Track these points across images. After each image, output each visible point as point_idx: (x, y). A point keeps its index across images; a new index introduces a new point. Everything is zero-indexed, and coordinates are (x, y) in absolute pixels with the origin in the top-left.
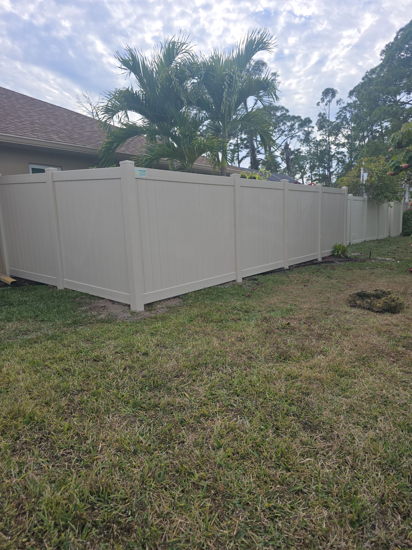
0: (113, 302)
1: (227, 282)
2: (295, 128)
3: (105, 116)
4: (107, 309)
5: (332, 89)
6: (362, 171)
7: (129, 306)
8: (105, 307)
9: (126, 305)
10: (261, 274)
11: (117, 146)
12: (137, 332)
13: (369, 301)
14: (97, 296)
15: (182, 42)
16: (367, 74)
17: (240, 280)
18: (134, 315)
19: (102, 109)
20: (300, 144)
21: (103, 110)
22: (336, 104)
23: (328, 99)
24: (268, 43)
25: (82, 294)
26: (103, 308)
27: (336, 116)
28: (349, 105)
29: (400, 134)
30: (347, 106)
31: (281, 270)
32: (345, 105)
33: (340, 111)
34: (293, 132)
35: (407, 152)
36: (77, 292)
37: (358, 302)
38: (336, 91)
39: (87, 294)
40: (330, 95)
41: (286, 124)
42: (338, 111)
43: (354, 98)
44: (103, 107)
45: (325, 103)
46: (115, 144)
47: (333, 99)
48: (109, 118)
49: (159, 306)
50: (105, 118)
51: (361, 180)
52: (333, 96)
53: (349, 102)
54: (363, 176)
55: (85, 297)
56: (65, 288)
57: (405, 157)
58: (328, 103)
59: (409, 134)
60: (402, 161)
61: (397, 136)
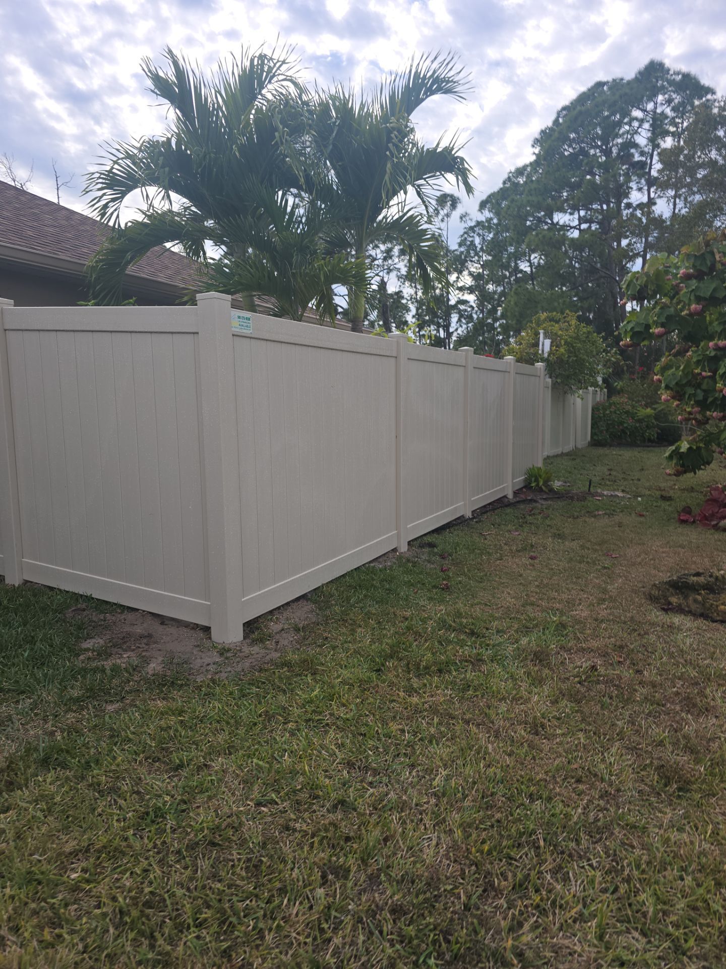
0: (163, 620)
1: (384, 555)
2: (393, 256)
3: (104, 194)
4: (155, 643)
5: (452, 196)
6: (541, 336)
7: (207, 629)
8: (150, 636)
9: (195, 627)
10: (433, 531)
11: (132, 259)
12: (269, 716)
13: (699, 598)
14: (116, 604)
15: (281, 59)
16: (511, 175)
17: (404, 548)
18: (227, 658)
19: (99, 178)
20: (399, 283)
21: (101, 180)
22: (459, 220)
23: (445, 211)
24: (452, 81)
25: (76, 597)
26: (145, 641)
27: (459, 241)
28: (479, 223)
29: (644, 276)
30: (475, 226)
31: (460, 522)
32: (473, 224)
33: (465, 233)
34: (390, 261)
35: (662, 308)
36: (60, 590)
37: (674, 600)
38: (458, 199)
39: (89, 599)
40: (449, 204)
41: (379, 247)
42: (462, 233)
43: (487, 214)
44: (101, 174)
45: (440, 217)
46: (129, 256)
47: (454, 212)
48: (113, 200)
49: (274, 627)
50: (105, 197)
51: (540, 352)
52: (454, 206)
53: (479, 220)
54: (543, 345)
55: (84, 606)
56: (26, 582)
57: (659, 316)
58: (446, 218)
59: (659, 276)
60: (655, 323)
61: (637, 279)
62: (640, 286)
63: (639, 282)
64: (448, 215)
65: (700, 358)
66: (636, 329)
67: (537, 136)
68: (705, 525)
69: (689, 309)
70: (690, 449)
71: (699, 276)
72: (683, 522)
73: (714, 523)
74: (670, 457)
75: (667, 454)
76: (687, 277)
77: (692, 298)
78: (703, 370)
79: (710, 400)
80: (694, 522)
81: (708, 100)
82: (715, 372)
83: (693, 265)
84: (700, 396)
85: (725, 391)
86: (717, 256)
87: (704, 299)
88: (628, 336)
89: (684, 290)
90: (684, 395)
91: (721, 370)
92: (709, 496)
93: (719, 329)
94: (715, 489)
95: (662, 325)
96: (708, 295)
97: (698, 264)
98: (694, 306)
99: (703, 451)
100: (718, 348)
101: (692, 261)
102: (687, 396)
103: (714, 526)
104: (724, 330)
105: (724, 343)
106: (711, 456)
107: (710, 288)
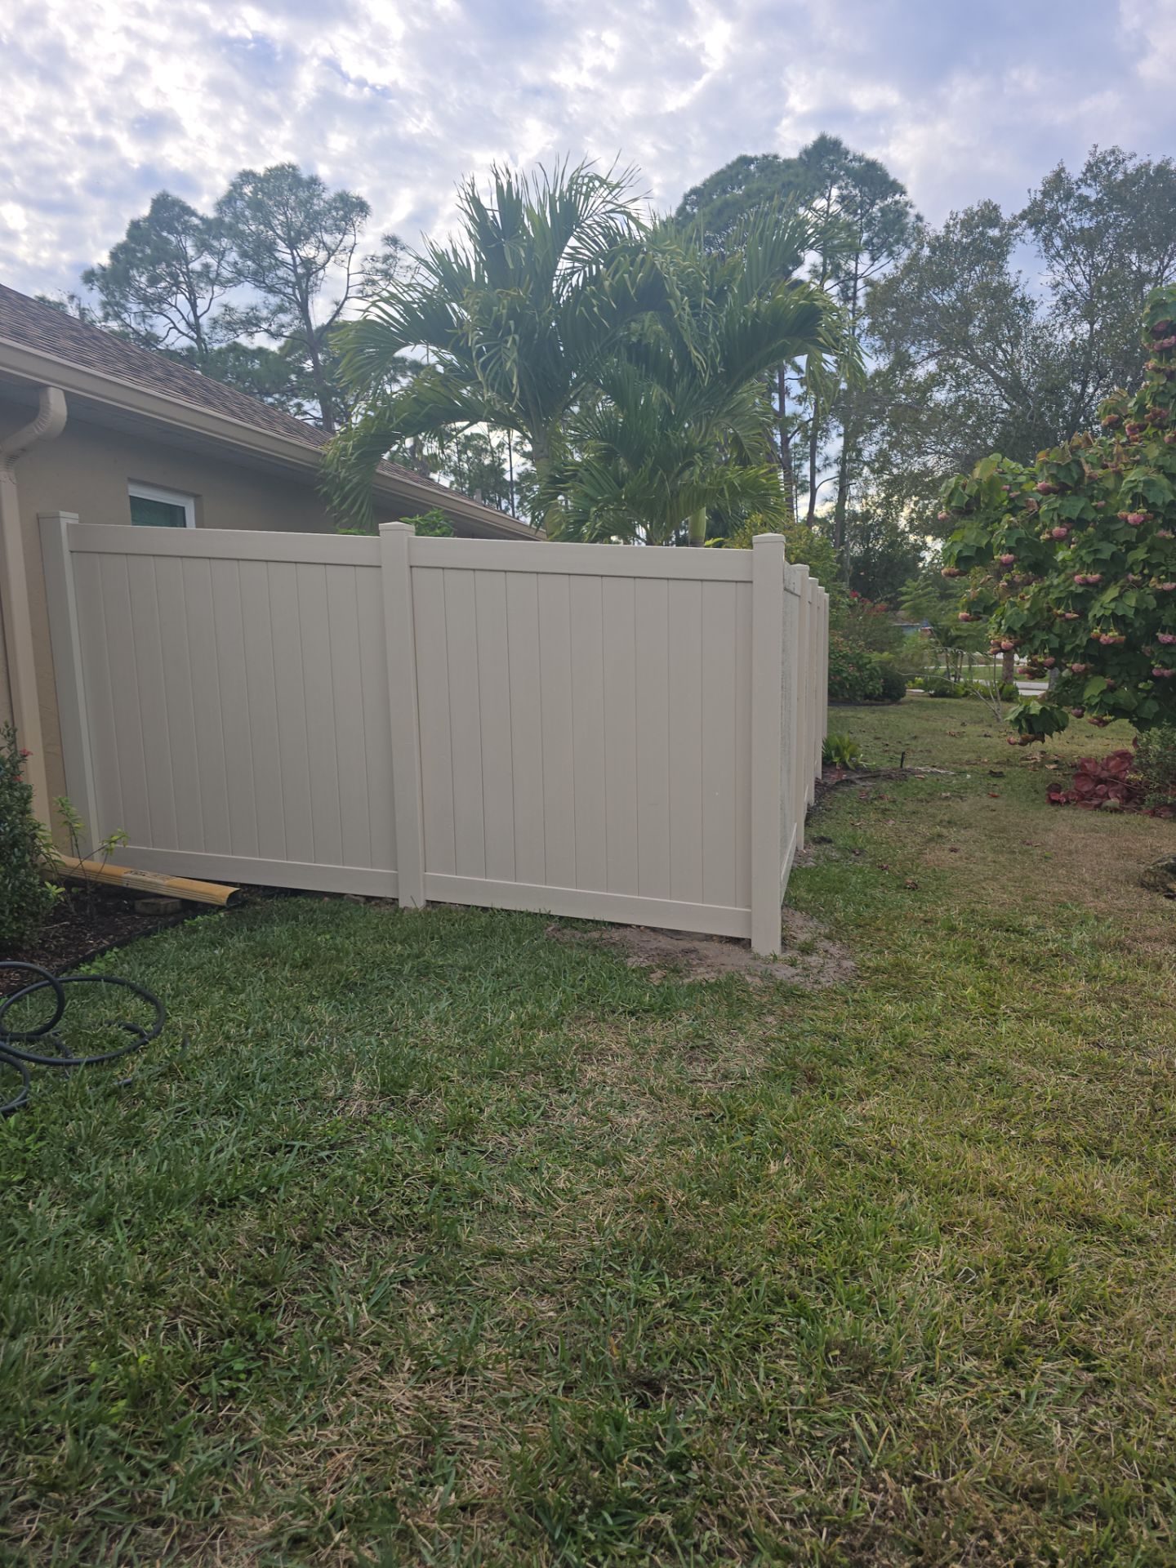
8: (685, 950)
29: (974, 484)
35: (1010, 529)
57: (1007, 537)
59: (992, 485)
60: (1000, 547)
61: (964, 487)
62: (970, 496)
63: (967, 491)
65: (1063, 595)
66: (965, 554)
68: (1086, 806)
69: (1050, 533)
70: (1043, 710)
71: (1061, 490)
72: (1053, 802)
73: (1095, 802)
74: (1017, 721)
75: (1011, 717)
76: (1046, 491)
77: (1056, 519)
78: (1067, 610)
79: (1068, 648)
80: (1068, 802)
81: (897, 202)
82: (1083, 614)
83: (1053, 476)
84: (1056, 644)
85: (1105, 639)
86: (1086, 468)
87: (1069, 520)
88: (953, 561)
89: (1044, 507)
90: (1031, 640)
91: (1096, 611)
92: (1081, 770)
93: (1089, 559)
94: (1089, 760)
95: (1010, 550)
96: (1075, 516)
97: (1061, 475)
98: (1056, 530)
99: (1056, 713)
100: (1086, 583)
101: (1054, 471)
102: (1037, 643)
103: (1098, 806)
104: (1096, 561)
105: (1094, 577)
106: (1067, 719)
107: (1075, 506)
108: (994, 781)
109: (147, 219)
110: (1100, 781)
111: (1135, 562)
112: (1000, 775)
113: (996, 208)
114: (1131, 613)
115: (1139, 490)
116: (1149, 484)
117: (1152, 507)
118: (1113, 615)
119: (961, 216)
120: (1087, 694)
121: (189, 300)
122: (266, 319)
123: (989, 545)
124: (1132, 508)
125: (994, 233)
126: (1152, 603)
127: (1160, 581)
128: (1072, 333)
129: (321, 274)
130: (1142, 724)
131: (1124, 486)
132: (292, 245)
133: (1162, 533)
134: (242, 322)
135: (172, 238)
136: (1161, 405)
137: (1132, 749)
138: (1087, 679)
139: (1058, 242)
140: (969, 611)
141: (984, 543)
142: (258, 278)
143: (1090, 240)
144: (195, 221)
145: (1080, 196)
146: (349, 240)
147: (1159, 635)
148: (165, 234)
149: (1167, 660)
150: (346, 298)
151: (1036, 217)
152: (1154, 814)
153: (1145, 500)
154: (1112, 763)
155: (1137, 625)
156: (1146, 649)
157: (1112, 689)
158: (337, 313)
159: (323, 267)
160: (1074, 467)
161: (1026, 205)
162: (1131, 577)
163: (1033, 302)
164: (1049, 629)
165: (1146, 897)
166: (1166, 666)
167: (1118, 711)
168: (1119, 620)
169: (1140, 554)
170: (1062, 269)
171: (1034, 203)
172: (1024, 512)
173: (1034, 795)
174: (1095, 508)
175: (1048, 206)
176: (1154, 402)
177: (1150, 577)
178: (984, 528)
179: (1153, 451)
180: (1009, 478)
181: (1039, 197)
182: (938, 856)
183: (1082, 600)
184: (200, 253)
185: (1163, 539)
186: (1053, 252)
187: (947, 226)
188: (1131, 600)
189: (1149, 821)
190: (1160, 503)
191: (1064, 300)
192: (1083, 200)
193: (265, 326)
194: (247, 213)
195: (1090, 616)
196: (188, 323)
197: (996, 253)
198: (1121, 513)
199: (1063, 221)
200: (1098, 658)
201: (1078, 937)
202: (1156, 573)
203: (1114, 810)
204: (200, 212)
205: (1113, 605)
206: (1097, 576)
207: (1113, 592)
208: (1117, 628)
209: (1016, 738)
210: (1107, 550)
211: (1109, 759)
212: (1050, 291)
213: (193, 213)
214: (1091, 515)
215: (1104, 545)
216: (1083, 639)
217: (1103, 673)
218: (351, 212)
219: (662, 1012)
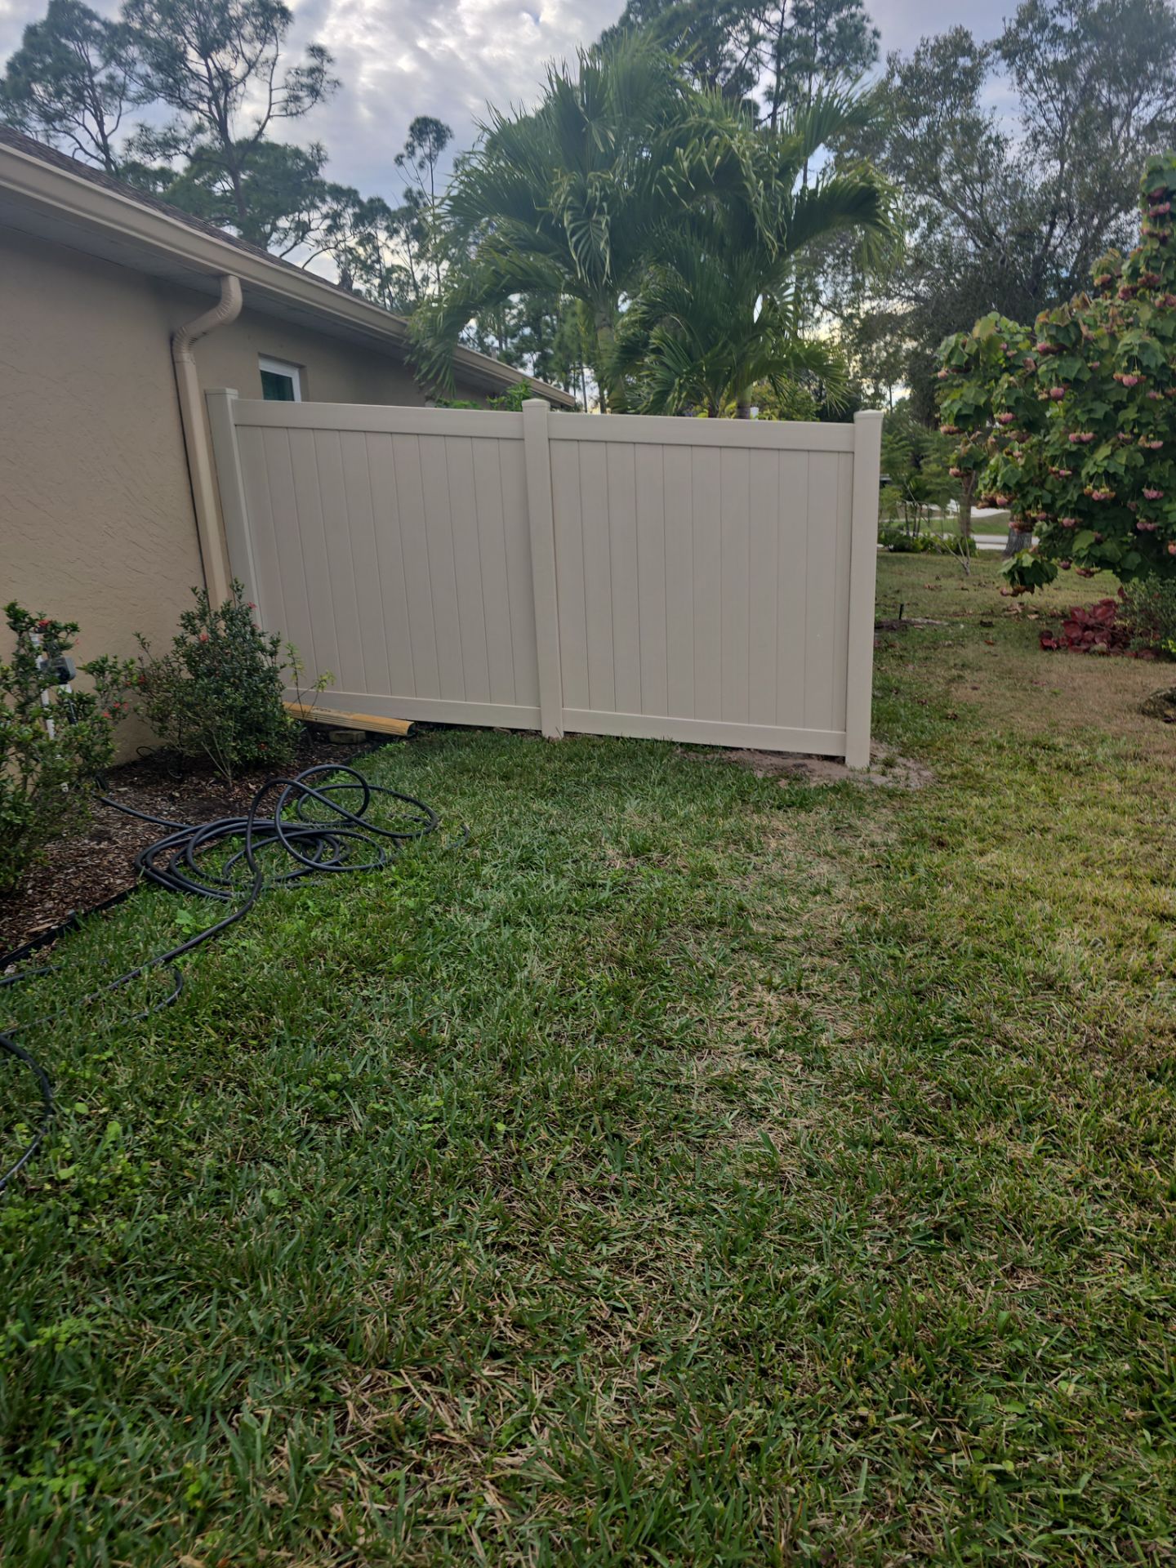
5: (436, 123)
22: (451, 166)
23: (426, 150)
35: (1010, 388)
38: (448, 128)
40: (431, 137)
45: (417, 160)
47: (441, 153)
52: (440, 142)
56: (569, 732)
57: (1006, 396)
58: (427, 163)
59: (990, 344)
60: (1000, 406)
61: (964, 346)
62: (969, 355)
63: (967, 350)
64: (431, 158)
65: (1058, 452)
66: (964, 412)
67: (597, 40)
68: (1076, 651)
69: (1048, 392)
70: (1035, 563)
71: (1058, 350)
72: (1045, 648)
73: (1084, 647)
74: (1010, 573)
75: (1005, 570)
76: (1045, 352)
77: (1053, 379)
78: (1061, 467)
79: (1059, 503)
80: (1059, 648)
81: (853, 16)
82: (1076, 472)
83: (1051, 337)
84: (1048, 499)
85: (1097, 495)
86: (1084, 329)
87: (1066, 380)
88: (952, 421)
89: (1043, 368)
90: (1024, 496)
91: (1089, 468)
92: (1069, 618)
93: (1083, 419)
94: (1077, 609)
95: (1009, 409)
96: (1072, 376)
97: (1060, 337)
98: (1054, 390)
99: (1046, 566)
100: (1080, 442)
101: (1053, 332)
102: (1031, 499)
103: (1086, 651)
104: (1091, 421)
105: (1088, 436)
106: (1056, 570)
107: (1074, 367)
108: (985, 630)
109: (45, 24)
110: (1087, 628)
111: (1126, 422)
112: (989, 625)
113: (967, 35)
114: (1121, 471)
115: (1135, 353)
116: (1144, 347)
117: (1145, 370)
118: (1106, 473)
119: (932, 42)
120: (1076, 546)
121: (95, 116)
122: (184, 141)
123: (988, 403)
124: (1127, 371)
125: (965, 62)
126: (1140, 460)
127: (1148, 439)
128: (1042, 174)
129: (241, 88)
130: (1124, 575)
131: (1120, 349)
132: (205, 53)
133: (1152, 394)
134: (158, 143)
135: (72, 46)
136: (1154, 269)
137: (1118, 599)
138: (1074, 534)
139: (1031, 75)
140: (959, 466)
141: (982, 401)
142: (174, 93)
143: (1063, 72)
144: (96, 25)
145: (1055, 26)
146: (269, 51)
147: (1145, 490)
148: (63, 41)
149: (1151, 514)
150: (269, 117)
151: (1013, 49)
152: (1137, 656)
153: (1139, 363)
154: (1099, 611)
155: (1126, 481)
156: (1131, 504)
157: (1099, 542)
158: (260, 133)
159: (243, 80)
160: (1072, 329)
161: (1000, 34)
162: (1121, 435)
163: (1006, 140)
164: (1041, 485)
165: (1148, 721)
166: (1149, 520)
167: (1104, 563)
168: (1110, 477)
169: (1131, 414)
170: (1035, 105)
171: (1009, 33)
172: (1021, 372)
173: (1025, 643)
174: (1091, 369)
175: (1023, 36)
176: (1147, 266)
177: (1138, 436)
178: (981, 386)
179: (1146, 314)
180: (1007, 337)
181: (1014, 25)
182: (961, 693)
183: (1075, 458)
184: (107, 64)
185: (1154, 399)
186: (1026, 85)
187: (918, 54)
188: (1122, 459)
189: (1134, 662)
190: (1153, 365)
191: (1034, 137)
192: (1058, 30)
193: (183, 148)
194: (156, 17)
195: (1084, 473)
196: (97, 144)
197: (968, 84)
198: (1118, 375)
199: (1037, 52)
200: (1087, 512)
201: (1102, 752)
202: (1144, 432)
203: (1102, 654)
204: (102, 17)
205: (1105, 463)
206: (1090, 435)
207: (1104, 451)
208: (1108, 484)
209: (1010, 590)
210: (1101, 410)
211: (1096, 607)
212: (1021, 126)
213: (92, 16)
214: (1087, 376)
215: (1097, 405)
216: (1073, 494)
217: (1090, 527)
218: (271, 18)
219: (801, 806)
